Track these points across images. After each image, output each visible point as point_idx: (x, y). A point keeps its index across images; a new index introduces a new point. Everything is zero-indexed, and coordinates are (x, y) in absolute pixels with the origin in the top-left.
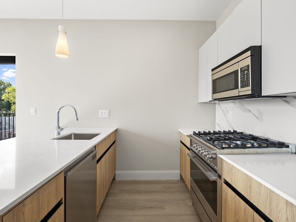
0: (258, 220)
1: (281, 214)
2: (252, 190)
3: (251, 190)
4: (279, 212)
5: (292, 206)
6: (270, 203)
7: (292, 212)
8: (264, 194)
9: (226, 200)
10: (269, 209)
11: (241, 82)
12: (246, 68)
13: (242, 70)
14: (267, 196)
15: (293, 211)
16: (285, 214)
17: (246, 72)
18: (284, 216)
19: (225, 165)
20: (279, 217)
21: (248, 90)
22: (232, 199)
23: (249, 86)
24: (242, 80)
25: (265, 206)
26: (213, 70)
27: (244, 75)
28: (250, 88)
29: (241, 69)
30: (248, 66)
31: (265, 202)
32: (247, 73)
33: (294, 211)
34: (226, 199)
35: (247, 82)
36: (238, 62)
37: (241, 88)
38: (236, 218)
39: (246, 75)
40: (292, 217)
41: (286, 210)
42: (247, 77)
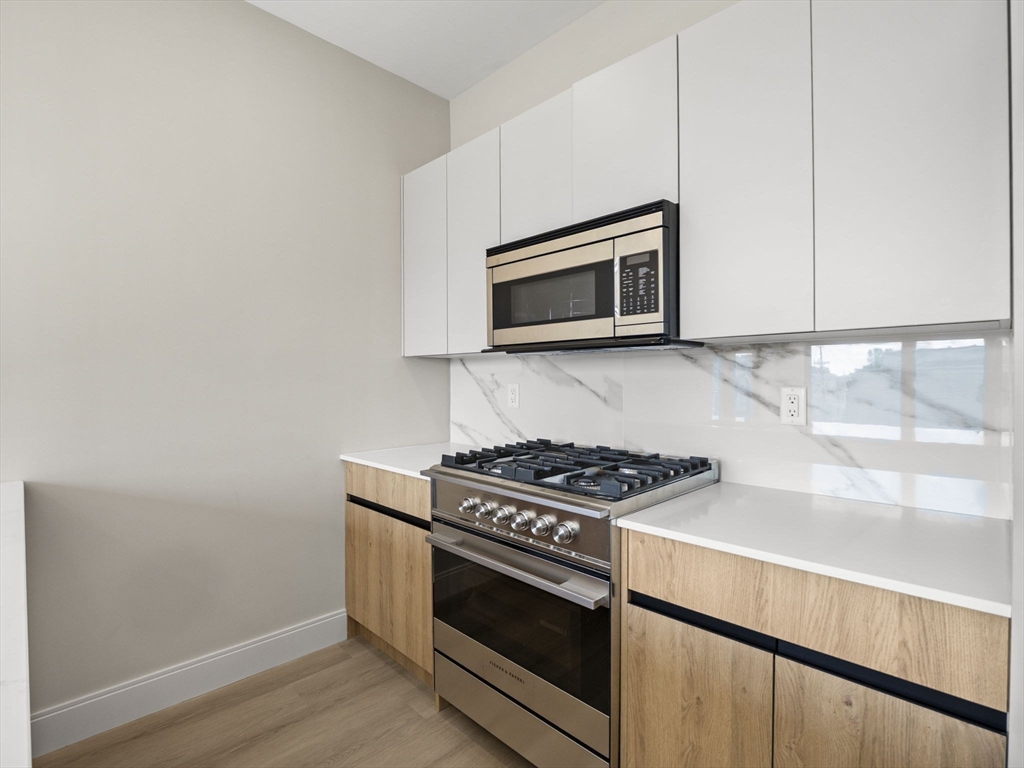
0: (792, 676)
1: (880, 637)
2: (767, 601)
3: (763, 601)
4: (873, 635)
5: (921, 608)
6: (842, 619)
7: (920, 622)
8: (816, 601)
9: (643, 651)
10: (837, 635)
11: (622, 298)
12: (647, 259)
13: (630, 262)
14: (831, 602)
15: (923, 620)
16: (897, 633)
17: (643, 271)
18: (893, 640)
19: (631, 547)
20: (874, 646)
21: (652, 323)
22: (674, 644)
23: (657, 311)
24: (628, 292)
25: (822, 631)
26: (491, 252)
27: (636, 279)
28: (659, 316)
29: (623, 260)
30: (654, 253)
31: (820, 620)
32: (647, 274)
33: (925, 618)
34: (641, 652)
35: (649, 300)
36: (613, 238)
37: (622, 314)
38: (696, 695)
39: (642, 278)
40: (919, 635)
41: (901, 623)
42: (648, 283)
